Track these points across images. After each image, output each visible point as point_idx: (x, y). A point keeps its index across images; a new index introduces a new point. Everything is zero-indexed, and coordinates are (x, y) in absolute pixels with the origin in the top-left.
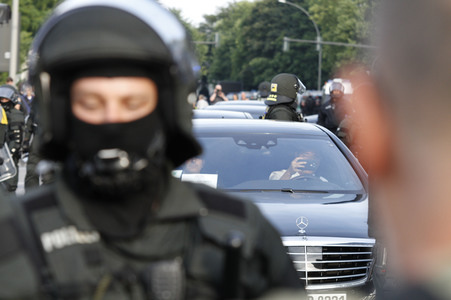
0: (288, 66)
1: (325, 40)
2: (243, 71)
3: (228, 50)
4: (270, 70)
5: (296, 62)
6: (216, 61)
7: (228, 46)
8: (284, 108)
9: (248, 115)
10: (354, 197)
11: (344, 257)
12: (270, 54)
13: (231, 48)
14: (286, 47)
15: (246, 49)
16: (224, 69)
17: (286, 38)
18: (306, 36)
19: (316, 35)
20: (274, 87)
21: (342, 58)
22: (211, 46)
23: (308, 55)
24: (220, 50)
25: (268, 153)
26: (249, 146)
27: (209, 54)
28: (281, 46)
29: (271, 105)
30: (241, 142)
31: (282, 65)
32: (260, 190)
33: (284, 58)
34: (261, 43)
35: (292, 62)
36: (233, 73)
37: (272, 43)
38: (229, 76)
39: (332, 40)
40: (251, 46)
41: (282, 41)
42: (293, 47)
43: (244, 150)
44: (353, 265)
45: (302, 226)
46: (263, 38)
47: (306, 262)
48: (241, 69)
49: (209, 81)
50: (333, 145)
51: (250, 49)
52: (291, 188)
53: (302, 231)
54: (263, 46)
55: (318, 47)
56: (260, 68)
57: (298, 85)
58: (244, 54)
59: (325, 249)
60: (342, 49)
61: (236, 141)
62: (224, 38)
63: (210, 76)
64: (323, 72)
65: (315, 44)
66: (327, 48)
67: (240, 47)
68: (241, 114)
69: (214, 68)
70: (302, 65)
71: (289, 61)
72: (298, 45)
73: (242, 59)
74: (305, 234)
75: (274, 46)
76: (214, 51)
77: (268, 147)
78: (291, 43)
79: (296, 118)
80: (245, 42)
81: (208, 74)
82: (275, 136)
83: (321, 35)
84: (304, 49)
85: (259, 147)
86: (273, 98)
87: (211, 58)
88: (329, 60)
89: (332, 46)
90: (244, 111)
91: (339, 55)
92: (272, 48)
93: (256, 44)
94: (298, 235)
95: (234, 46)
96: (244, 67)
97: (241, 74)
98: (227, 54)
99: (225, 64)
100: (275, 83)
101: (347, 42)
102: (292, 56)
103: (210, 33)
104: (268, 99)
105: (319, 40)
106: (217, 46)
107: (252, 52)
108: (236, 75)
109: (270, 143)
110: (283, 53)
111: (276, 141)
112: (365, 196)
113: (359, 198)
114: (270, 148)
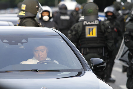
8: (30, 20)
9: (11, 23)
10: (77, 73)
20: (24, 7)
25: (23, 47)
26: (10, 43)
29: (22, 18)
30: (5, 41)
32: (18, 71)
43: (7, 46)
57: (39, 6)
61: (2, 41)
68: (6, 23)
77: (22, 43)
79: (37, 25)
82: (27, 36)
86: (23, 14)
90: (8, 21)
100: (24, 4)
104: (20, 14)
109: (24, 41)
111: (27, 40)
112: (83, 72)
113: (80, 74)
114: (24, 44)
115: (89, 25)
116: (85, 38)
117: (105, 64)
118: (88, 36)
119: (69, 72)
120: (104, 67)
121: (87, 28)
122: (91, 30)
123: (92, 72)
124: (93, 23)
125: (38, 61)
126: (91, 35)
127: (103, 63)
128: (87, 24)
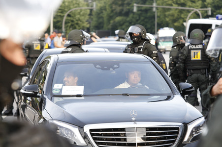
0: (137, 20)
1: (158, 5)
2: (111, 24)
3: (102, 12)
4: (127, 24)
5: (142, 18)
6: (95, 19)
7: (102, 10)
9: (107, 50)
10: (166, 97)
11: (159, 134)
12: (127, 14)
13: (104, 11)
14: (135, 10)
15: (112, 11)
16: (100, 23)
17: (135, 5)
18: (147, 3)
19: (153, 2)
21: (169, 15)
22: (91, 10)
23: (149, 14)
24: (97, 12)
25: (114, 72)
26: (103, 69)
27: (90, 14)
28: (133, 10)
30: (98, 66)
31: (134, 20)
32: (109, 95)
33: (135, 16)
34: (121, 8)
35: (140, 18)
36: (105, 26)
37: (128, 7)
38: (103, 27)
39: (162, 5)
40: (115, 10)
41: (133, 6)
42: (139, 9)
43: (100, 71)
44: (164, 138)
45: (133, 115)
46: (122, 5)
47: (136, 137)
48: (110, 23)
49: (91, 30)
50: (153, 67)
51: (115, 12)
52: (128, 93)
53: (133, 119)
54: (122, 10)
55: (154, 9)
56: (122, 23)
58: (112, 14)
59: (148, 129)
60: (169, 10)
61: (95, 66)
62: (99, 5)
63: (92, 27)
64: (158, 24)
65: (152, 8)
66: (160, 9)
67: (109, 10)
68: (103, 50)
69: (94, 23)
70: (146, 20)
71: (138, 18)
72: (143, 8)
73: (110, 18)
74: (136, 121)
75: (129, 9)
76: (93, 13)
77: (114, 69)
78: (138, 7)
80: (111, 7)
81: (90, 27)
82: (118, 62)
83: (156, 2)
84: (146, 11)
85: (108, 69)
87: (92, 17)
88: (161, 17)
89: (164, 8)
90: (104, 48)
91: (167, 13)
92: (127, 10)
93: (118, 9)
94: (131, 121)
95: (105, 9)
96: (112, 22)
97: (110, 27)
98: (101, 15)
99: (101, 20)
101: (172, 5)
102: (140, 15)
103: (91, 3)
105: (155, 5)
106: (94, 10)
107: (116, 13)
108: (107, 27)
109: (116, 66)
110: (134, 13)
111: (119, 65)
112: (172, 96)
113: (169, 98)
114: (116, 69)
115: (194, 49)
116: (190, 60)
117: (194, 89)
118: (193, 59)
119: (159, 96)
120: (193, 91)
121: (192, 52)
122: (196, 53)
123: (180, 96)
124: (197, 47)
125: (130, 86)
126: (196, 59)
127: (191, 88)
128: (193, 48)
